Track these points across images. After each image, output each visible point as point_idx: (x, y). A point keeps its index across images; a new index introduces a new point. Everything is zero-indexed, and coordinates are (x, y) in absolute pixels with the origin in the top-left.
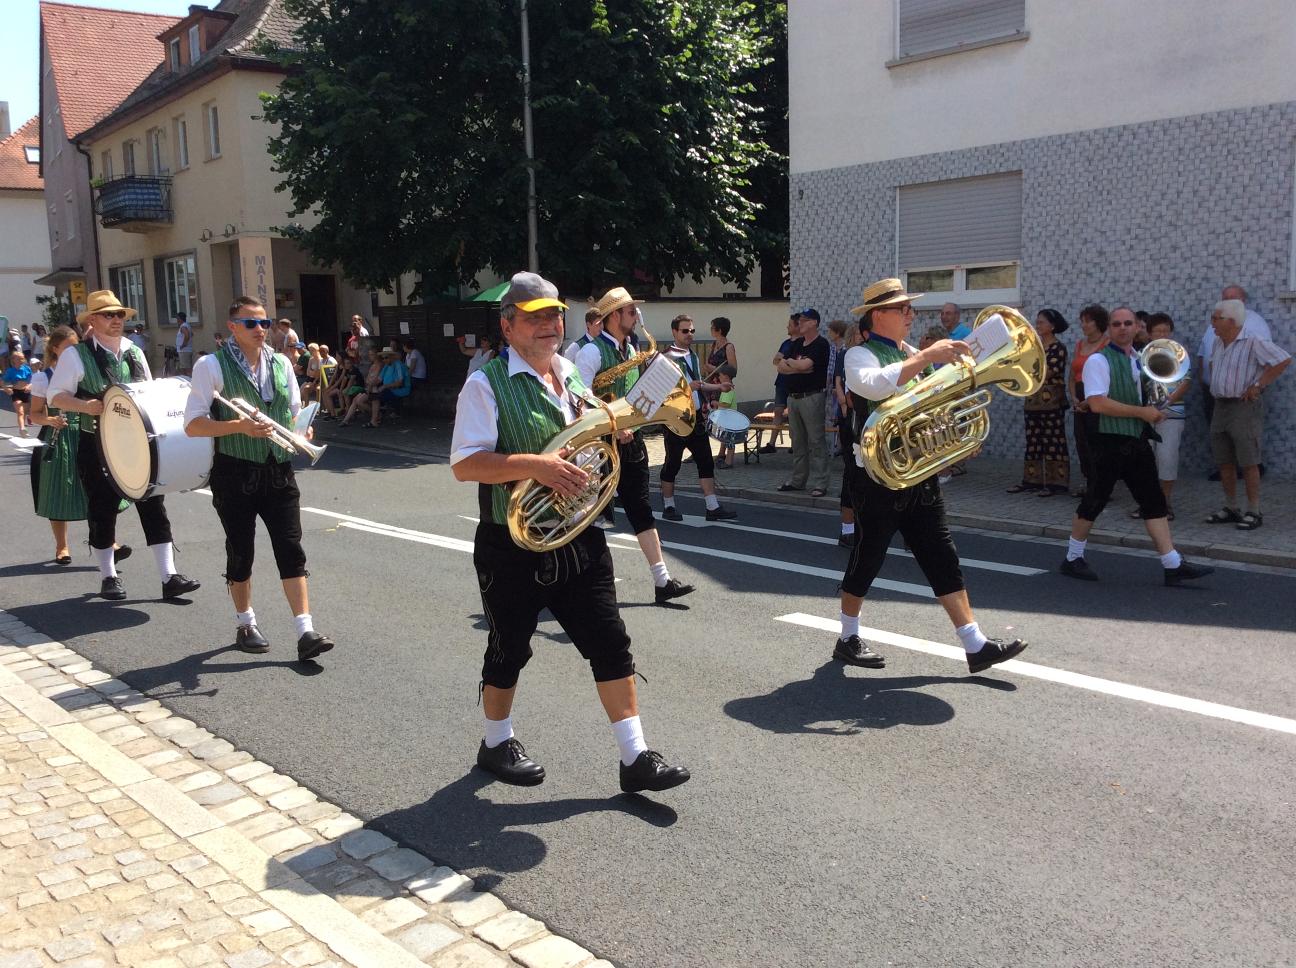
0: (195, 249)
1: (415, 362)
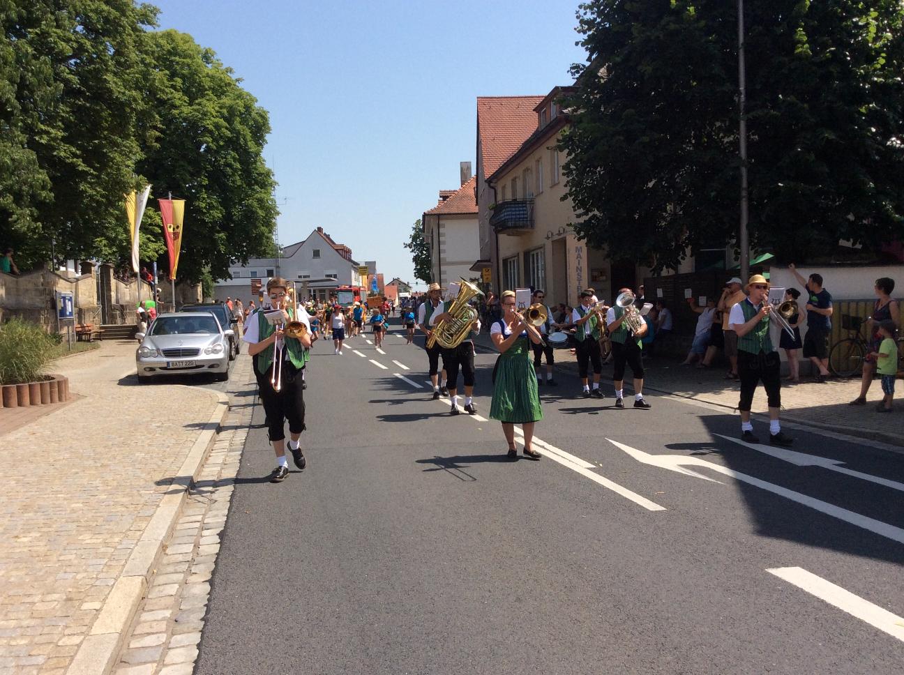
0: (544, 245)
1: (664, 317)
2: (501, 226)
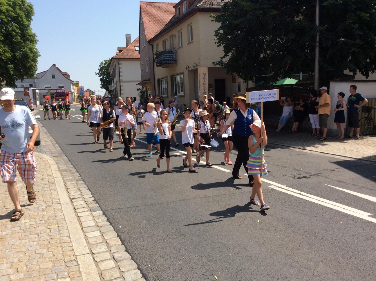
0: (184, 72)
2: (160, 63)
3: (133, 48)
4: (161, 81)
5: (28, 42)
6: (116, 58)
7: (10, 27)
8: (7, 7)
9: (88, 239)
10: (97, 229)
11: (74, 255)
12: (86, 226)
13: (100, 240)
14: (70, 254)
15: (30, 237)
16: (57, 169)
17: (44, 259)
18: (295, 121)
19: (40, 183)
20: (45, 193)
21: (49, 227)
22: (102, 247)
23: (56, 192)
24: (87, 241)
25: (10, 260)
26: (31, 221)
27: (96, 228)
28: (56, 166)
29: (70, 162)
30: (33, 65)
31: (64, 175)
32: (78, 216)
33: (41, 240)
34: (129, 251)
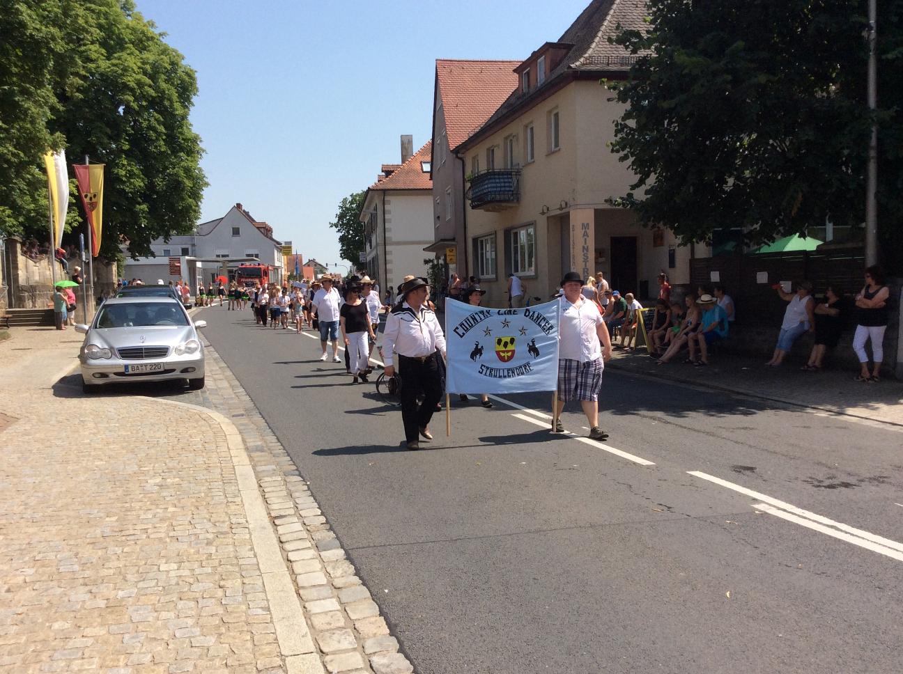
0: (535, 221)
2: (478, 200)
3: (417, 166)
4: (482, 241)
5: (182, 154)
6: (377, 190)
7: (145, 120)
8: (139, 77)
9: (311, 616)
10: (332, 593)
11: (279, 654)
12: (306, 585)
13: (339, 620)
14: (270, 651)
15: (179, 607)
16: (242, 446)
17: (210, 660)
18: (817, 343)
19: (203, 477)
20: (213, 502)
21: (222, 583)
22: (343, 637)
23: (238, 500)
24: (309, 622)
25: (134, 658)
26: (182, 568)
27: (330, 591)
28: (239, 438)
29: (270, 430)
30: (191, 207)
31: (256, 459)
32: (288, 560)
33: (204, 614)
34: (408, 652)
